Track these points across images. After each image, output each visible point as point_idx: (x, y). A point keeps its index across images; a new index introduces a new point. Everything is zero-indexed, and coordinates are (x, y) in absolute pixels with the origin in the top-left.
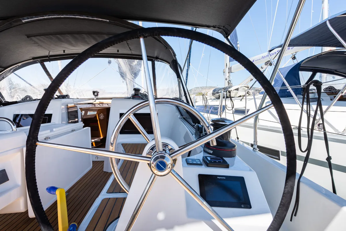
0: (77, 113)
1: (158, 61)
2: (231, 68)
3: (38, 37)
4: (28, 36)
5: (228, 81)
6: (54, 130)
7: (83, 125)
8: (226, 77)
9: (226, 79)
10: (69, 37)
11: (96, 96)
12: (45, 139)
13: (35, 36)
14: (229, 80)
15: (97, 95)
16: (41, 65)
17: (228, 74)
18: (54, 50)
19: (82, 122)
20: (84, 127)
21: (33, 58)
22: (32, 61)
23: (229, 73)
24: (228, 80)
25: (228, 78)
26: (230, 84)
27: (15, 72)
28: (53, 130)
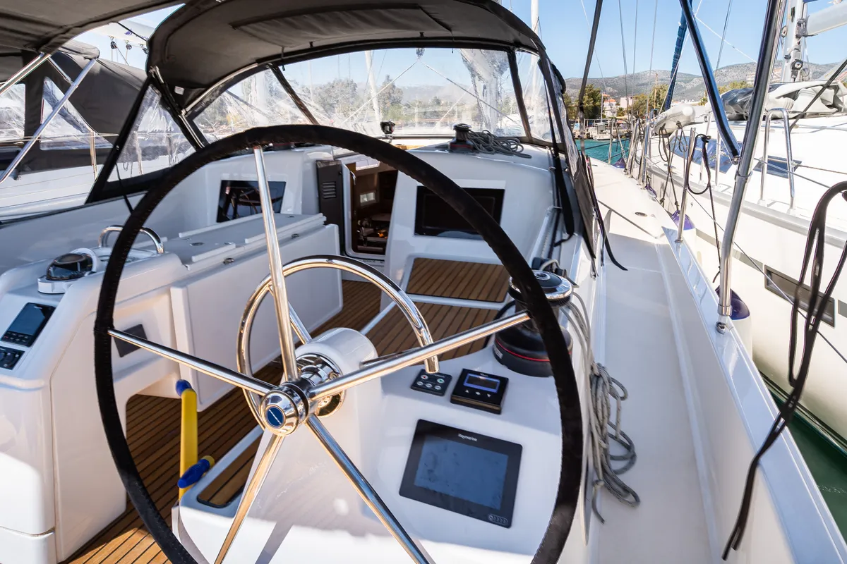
0: (340, 177)
1: (523, 51)
2: (806, 22)
3: (252, 25)
4: (235, 26)
5: (793, 64)
6: (247, 241)
7: (325, 219)
8: (788, 49)
9: (787, 57)
10: (309, 19)
11: (387, 133)
12: (224, 262)
13: (247, 23)
14: (797, 61)
15: (391, 131)
16: (274, 72)
17: (794, 42)
18: (291, 44)
19: (322, 214)
20: (326, 223)
21: (259, 61)
22: (255, 66)
23: (798, 37)
24: (792, 60)
25: (792, 55)
26: (799, 71)
27: (229, 90)
28: (244, 242)
